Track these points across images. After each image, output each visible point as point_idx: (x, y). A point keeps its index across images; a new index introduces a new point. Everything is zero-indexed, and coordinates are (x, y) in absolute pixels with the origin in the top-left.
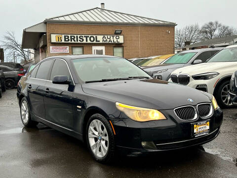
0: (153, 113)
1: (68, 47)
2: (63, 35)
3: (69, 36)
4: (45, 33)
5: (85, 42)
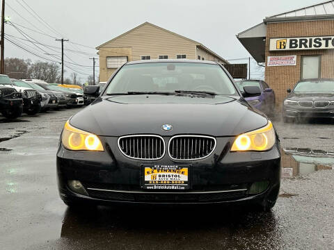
1: (295, 56)
2: (288, 40)
3: (298, 39)
4: (265, 38)
5: (323, 47)
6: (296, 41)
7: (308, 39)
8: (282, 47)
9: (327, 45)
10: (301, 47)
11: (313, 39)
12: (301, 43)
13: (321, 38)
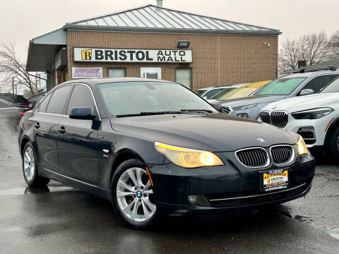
0: (205, 156)
1: (101, 68)
2: (94, 50)
3: (104, 50)
4: (65, 46)
5: (128, 60)
6: (102, 52)
7: (113, 51)
8: (88, 58)
9: (132, 59)
10: (106, 59)
11: (118, 51)
12: (107, 55)
13: (126, 51)
